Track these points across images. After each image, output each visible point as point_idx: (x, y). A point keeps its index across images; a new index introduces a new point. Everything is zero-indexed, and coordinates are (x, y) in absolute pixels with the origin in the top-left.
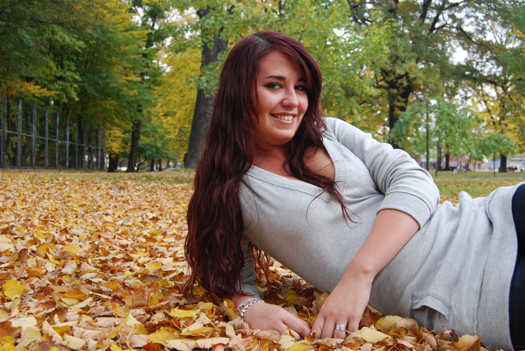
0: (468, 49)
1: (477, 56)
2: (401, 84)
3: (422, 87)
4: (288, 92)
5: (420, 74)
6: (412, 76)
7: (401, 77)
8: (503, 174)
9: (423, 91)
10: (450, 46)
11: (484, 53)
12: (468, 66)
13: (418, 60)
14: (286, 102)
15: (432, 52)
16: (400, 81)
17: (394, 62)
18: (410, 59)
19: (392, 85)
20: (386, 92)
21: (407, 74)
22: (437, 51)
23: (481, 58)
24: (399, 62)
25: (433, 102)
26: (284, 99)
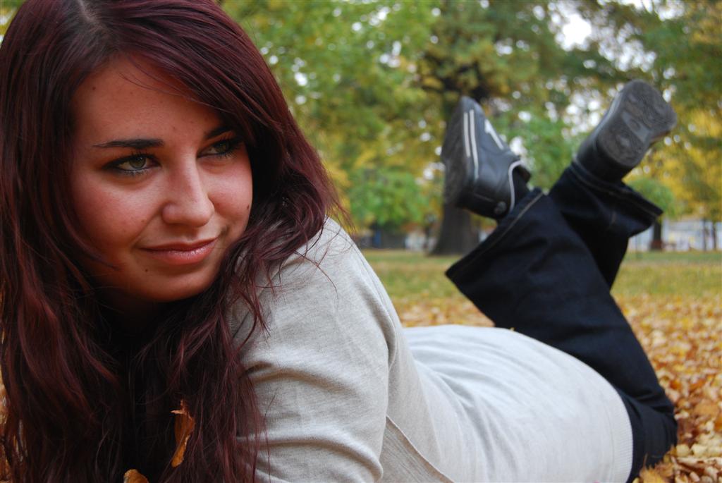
0: (591, 19)
1: (608, 32)
2: (466, 83)
3: (505, 89)
4: (177, 180)
5: (502, 66)
6: (485, 68)
7: (464, 69)
8: (656, 254)
9: (507, 97)
10: (557, 12)
11: (619, 26)
12: (592, 50)
13: (497, 38)
14: (172, 212)
15: (524, 24)
16: (462, 78)
17: (453, 42)
18: (482, 36)
19: (449, 84)
20: (437, 99)
21: (475, 66)
22: (533, 20)
23: (616, 35)
24: (461, 42)
25: (525, 116)
26: (167, 203)
